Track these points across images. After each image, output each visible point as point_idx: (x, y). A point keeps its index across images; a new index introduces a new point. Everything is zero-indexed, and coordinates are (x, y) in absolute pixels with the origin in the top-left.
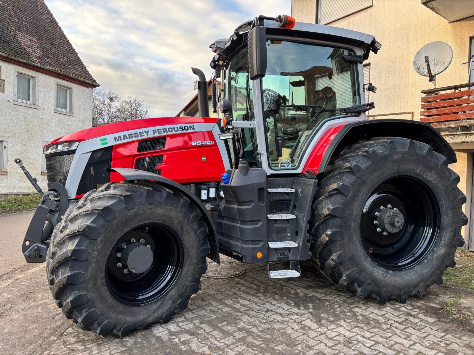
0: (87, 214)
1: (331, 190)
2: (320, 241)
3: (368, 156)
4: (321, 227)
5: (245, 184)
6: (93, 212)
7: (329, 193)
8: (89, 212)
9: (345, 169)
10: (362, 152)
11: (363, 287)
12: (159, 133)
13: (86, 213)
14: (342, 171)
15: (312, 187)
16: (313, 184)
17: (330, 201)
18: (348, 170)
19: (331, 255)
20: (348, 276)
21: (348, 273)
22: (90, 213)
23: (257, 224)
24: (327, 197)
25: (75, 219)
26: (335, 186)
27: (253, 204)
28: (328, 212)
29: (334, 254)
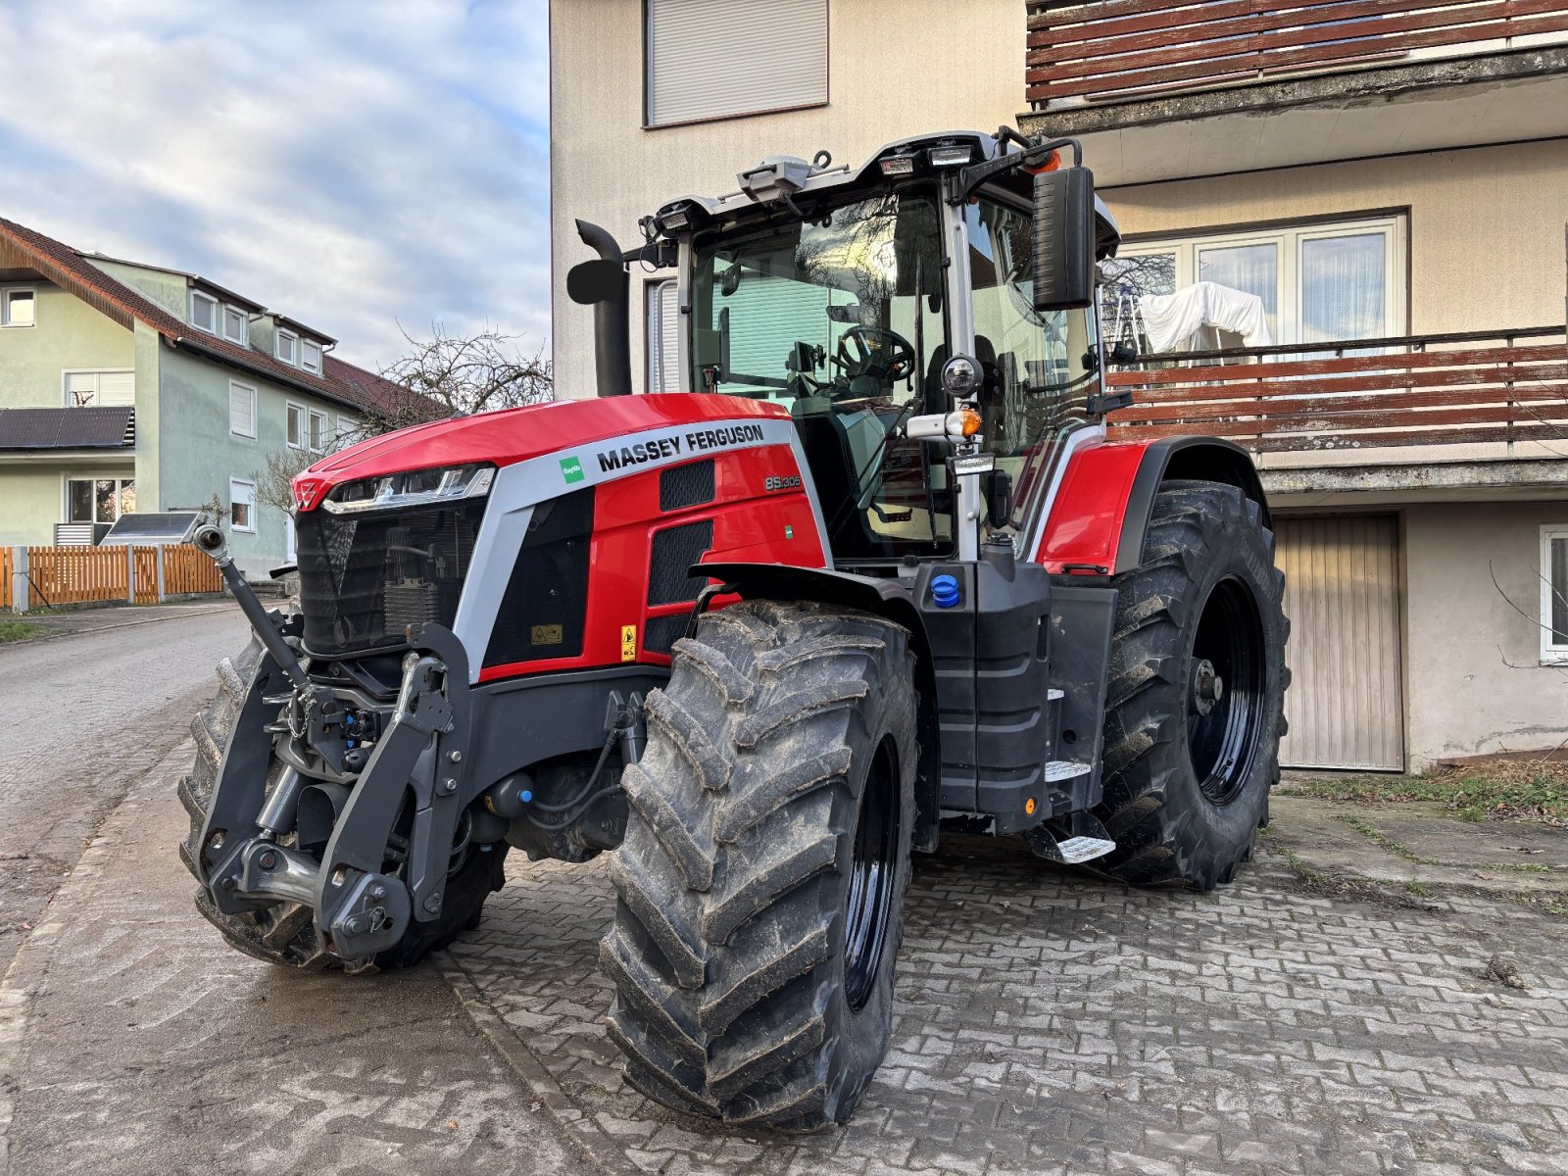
0: (816, 716)
1: (1149, 613)
2: (1123, 752)
3: (1197, 526)
4: (1120, 715)
5: (1019, 604)
6: (838, 707)
7: (1140, 622)
8: (824, 710)
9: (1167, 558)
10: (1185, 516)
11: (1193, 855)
12: (702, 447)
13: (813, 713)
14: (1159, 564)
15: (1111, 609)
16: (1111, 600)
17: (1142, 644)
18: (1172, 563)
19: (1147, 782)
20: (1176, 832)
21: (1173, 824)
22: (828, 713)
23: (1029, 719)
24: (1134, 634)
25: (771, 738)
26: (1158, 604)
27: (1027, 663)
28: (1150, 673)
29: (1155, 781)
